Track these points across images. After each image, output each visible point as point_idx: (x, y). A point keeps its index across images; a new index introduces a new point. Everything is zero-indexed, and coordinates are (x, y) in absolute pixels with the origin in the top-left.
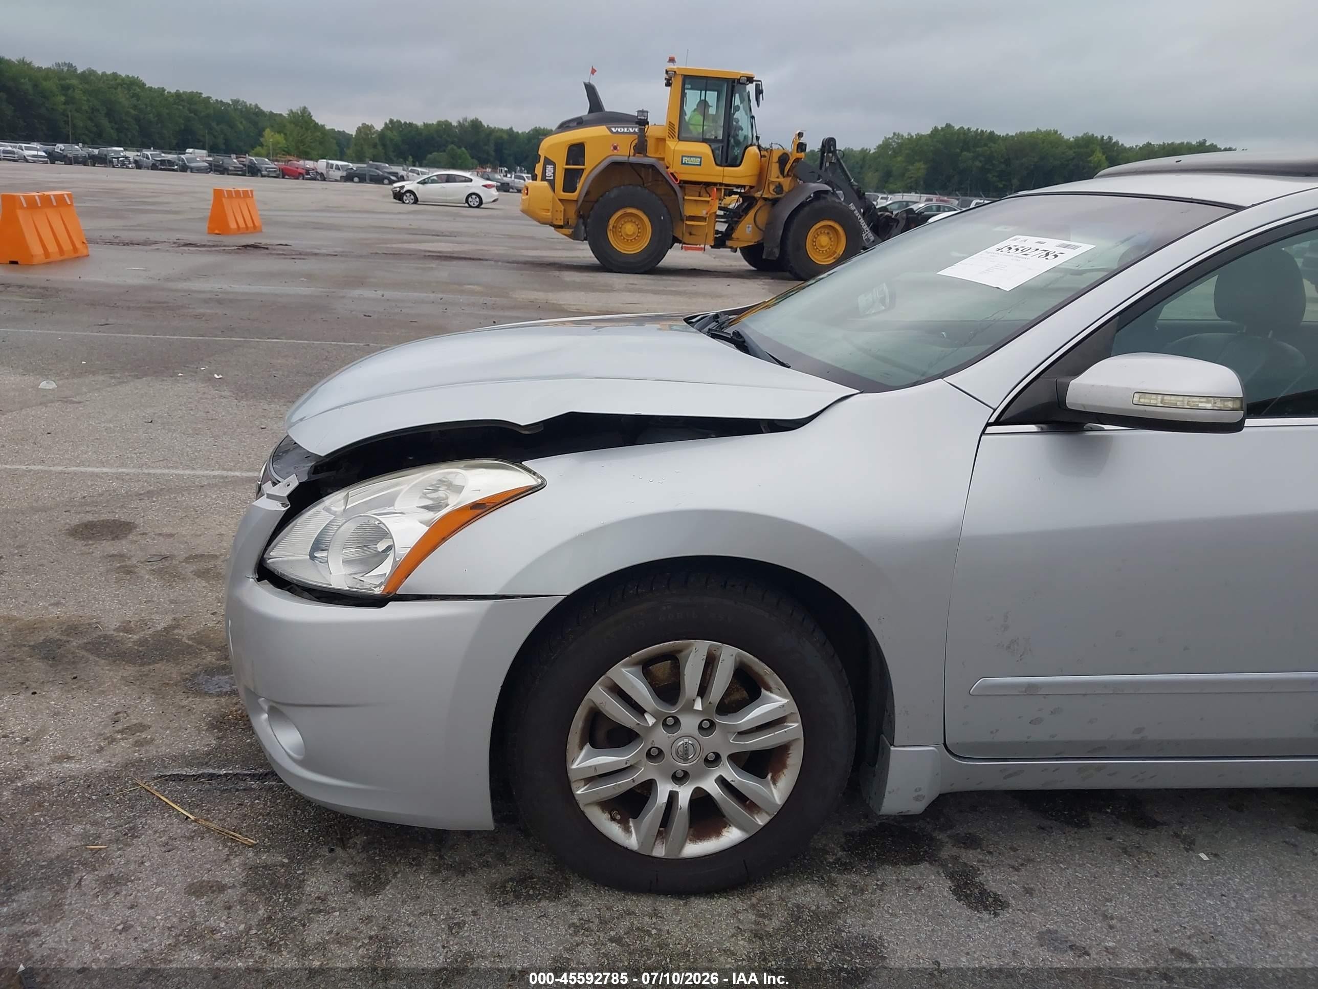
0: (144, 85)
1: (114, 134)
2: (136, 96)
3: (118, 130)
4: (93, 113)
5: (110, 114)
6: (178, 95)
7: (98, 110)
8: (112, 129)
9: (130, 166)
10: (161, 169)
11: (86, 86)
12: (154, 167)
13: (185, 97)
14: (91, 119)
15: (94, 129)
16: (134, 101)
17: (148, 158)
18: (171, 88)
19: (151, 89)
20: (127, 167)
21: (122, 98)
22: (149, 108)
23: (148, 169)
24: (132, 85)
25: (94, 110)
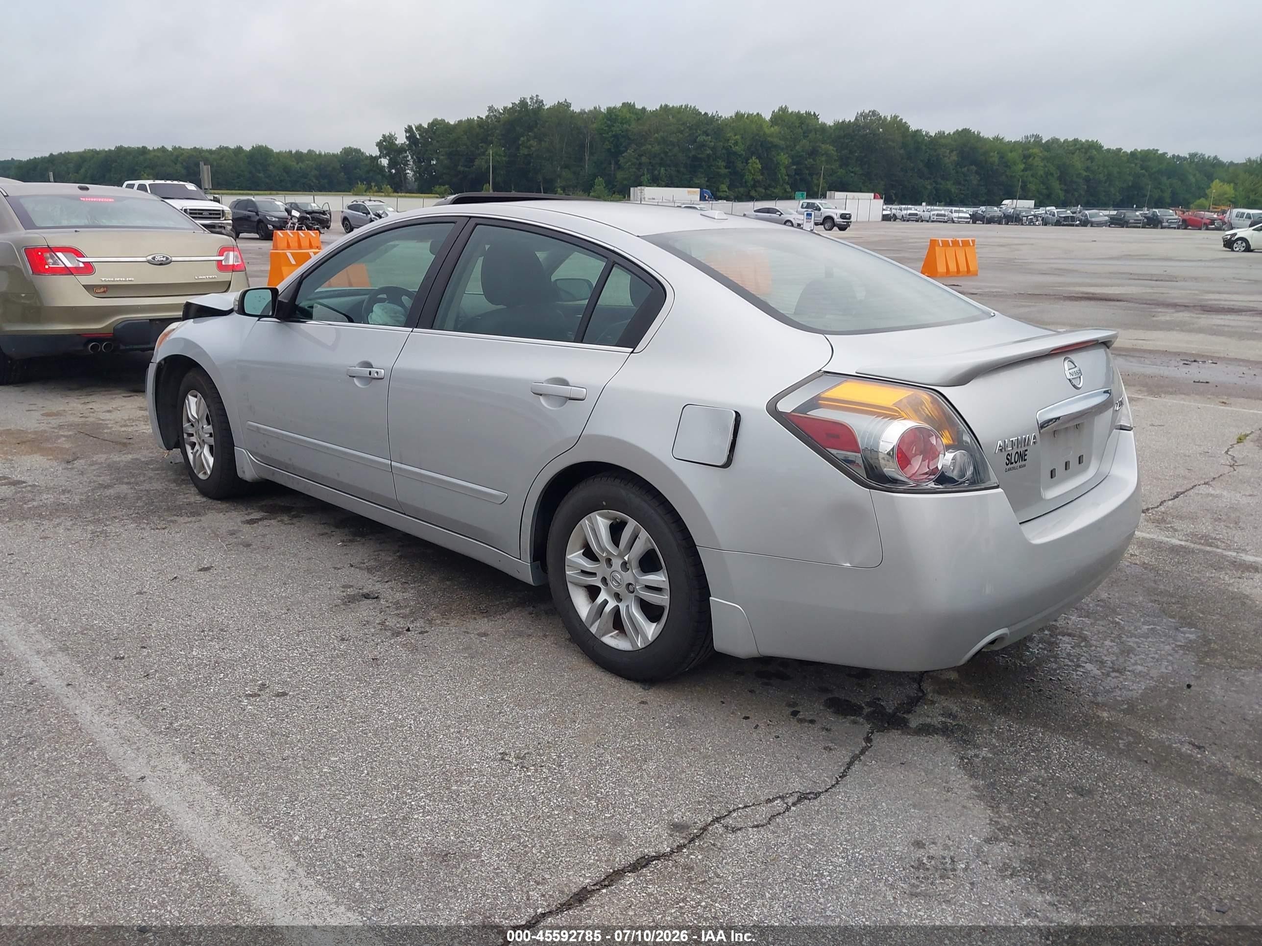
0: (1101, 147)
1: (1062, 195)
2: (1091, 159)
3: (1066, 191)
4: (1047, 176)
5: (1061, 179)
6: (1133, 154)
7: (1052, 174)
8: (1061, 190)
9: (1037, 223)
10: (1064, 225)
11: (1046, 153)
12: (1058, 223)
13: (1139, 156)
14: (1043, 183)
15: (1045, 191)
16: (1089, 163)
17: (1054, 215)
18: (1128, 149)
19: (1108, 150)
20: (1034, 225)
21: (1078, 163)
22: (1101, 168)
23: (1052, 225)
24: (1090, 150)
25: (1048, 174)
